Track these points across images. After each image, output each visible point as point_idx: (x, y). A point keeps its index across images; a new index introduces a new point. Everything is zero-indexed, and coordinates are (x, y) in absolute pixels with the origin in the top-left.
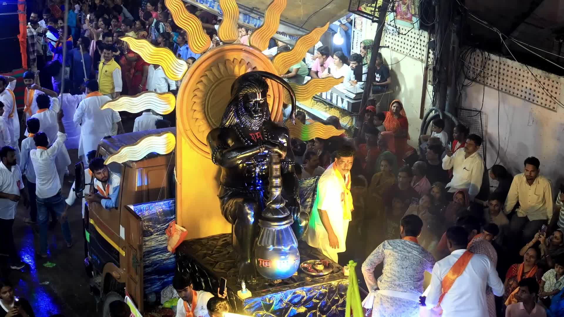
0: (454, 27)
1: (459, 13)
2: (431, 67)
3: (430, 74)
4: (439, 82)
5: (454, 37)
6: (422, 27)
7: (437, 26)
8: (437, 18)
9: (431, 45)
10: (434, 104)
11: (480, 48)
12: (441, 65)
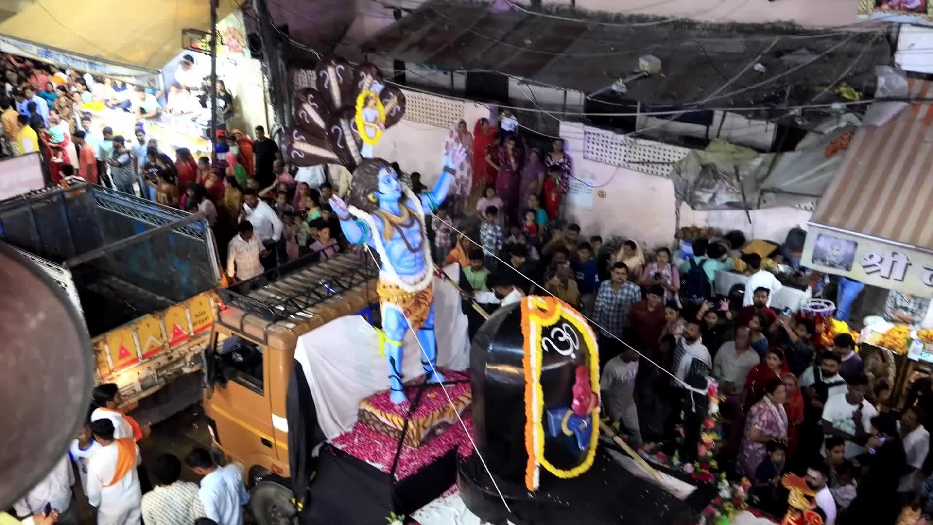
0: (279, 52)
1: (281, 40)
2: (267, 90)
3: (268, 95)
4: (276, 101)
5: (280, 62)
6: (254, 56)
7: (265, 54)
8: (263, 46)
9: (264, 70)
10: (275, 120)
11: (303, 68)
12: (275, 87)
